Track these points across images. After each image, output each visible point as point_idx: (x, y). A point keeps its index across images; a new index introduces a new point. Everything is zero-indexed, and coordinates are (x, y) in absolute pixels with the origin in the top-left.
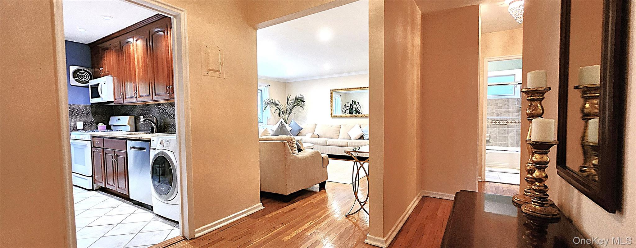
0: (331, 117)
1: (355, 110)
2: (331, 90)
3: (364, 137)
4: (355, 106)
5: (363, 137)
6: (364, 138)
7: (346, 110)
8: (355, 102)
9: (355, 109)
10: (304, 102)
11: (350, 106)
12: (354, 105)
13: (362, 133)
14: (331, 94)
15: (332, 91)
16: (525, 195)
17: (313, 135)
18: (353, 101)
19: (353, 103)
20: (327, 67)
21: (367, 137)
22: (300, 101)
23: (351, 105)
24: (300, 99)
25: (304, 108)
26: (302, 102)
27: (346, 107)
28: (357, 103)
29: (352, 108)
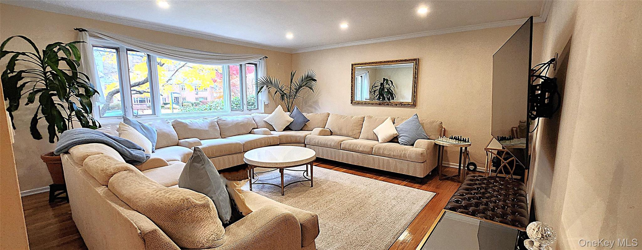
0: (351, 102)
1: (387, 91)
2: (352, 65)
3: (400, 140)
4: (386, 86)
5: (398, 139)
6: (400, 142)
7: (375, 91)
8: (388, 80)
9: (387, 89)
10: (315, 80)
12: (386, 84)
13: (396, 132)
14: (352, 69)
15: (354, 66)
17: (322, 130)
18: (384, 79)
19: (384, 81)
21: (404, 140)
22: (310, 79)
23: (382, 84)
24: (310, 77)
25: (314, 90)
26: (313, 82)
27: (375, 87)
28: (390, 82)
29: (383, 87)
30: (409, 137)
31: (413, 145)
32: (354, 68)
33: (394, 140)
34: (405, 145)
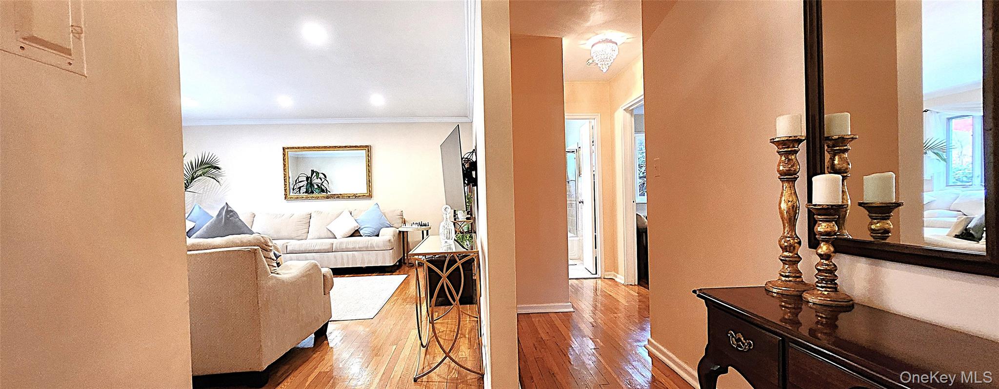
0: (285, 198)
1: (317, 187)
2: (284, 149)
3: (361, 232)
4: (316, 181)
5: (359, 232)
6: (362, 235)
8: (318, 173)
9: (317, 185)
10: (219, 169)
11: (307, 180)
12: (315, 178)
13: (357, 225)
14: (284, 155)
15: (286, 150)
16: (787, 281)
18: (313, 171)
19: (312, 174)
20: (285, 102)
21: (367, 232)
22: (207, 167)
23: (309, 178)
24: (206, 164)
25: (221, 182)
26: (215, 170)
28: (321, 176)
29: (312, 183)
30: (373, 228)
31: (378, 236)
32: (286, 152)
33: (356, 233)
34: (369, 236)
